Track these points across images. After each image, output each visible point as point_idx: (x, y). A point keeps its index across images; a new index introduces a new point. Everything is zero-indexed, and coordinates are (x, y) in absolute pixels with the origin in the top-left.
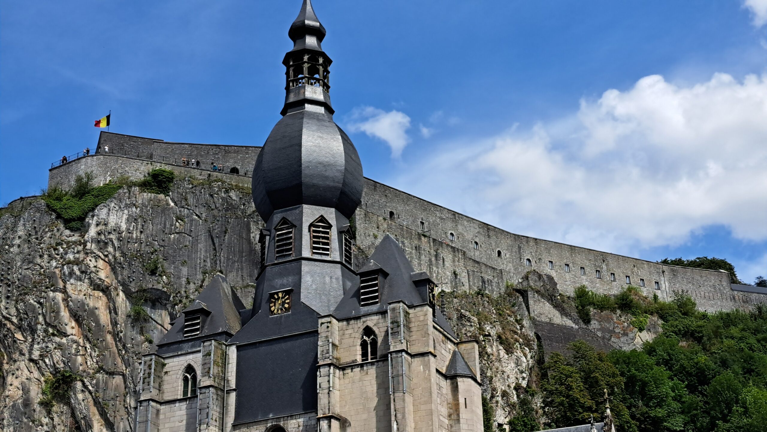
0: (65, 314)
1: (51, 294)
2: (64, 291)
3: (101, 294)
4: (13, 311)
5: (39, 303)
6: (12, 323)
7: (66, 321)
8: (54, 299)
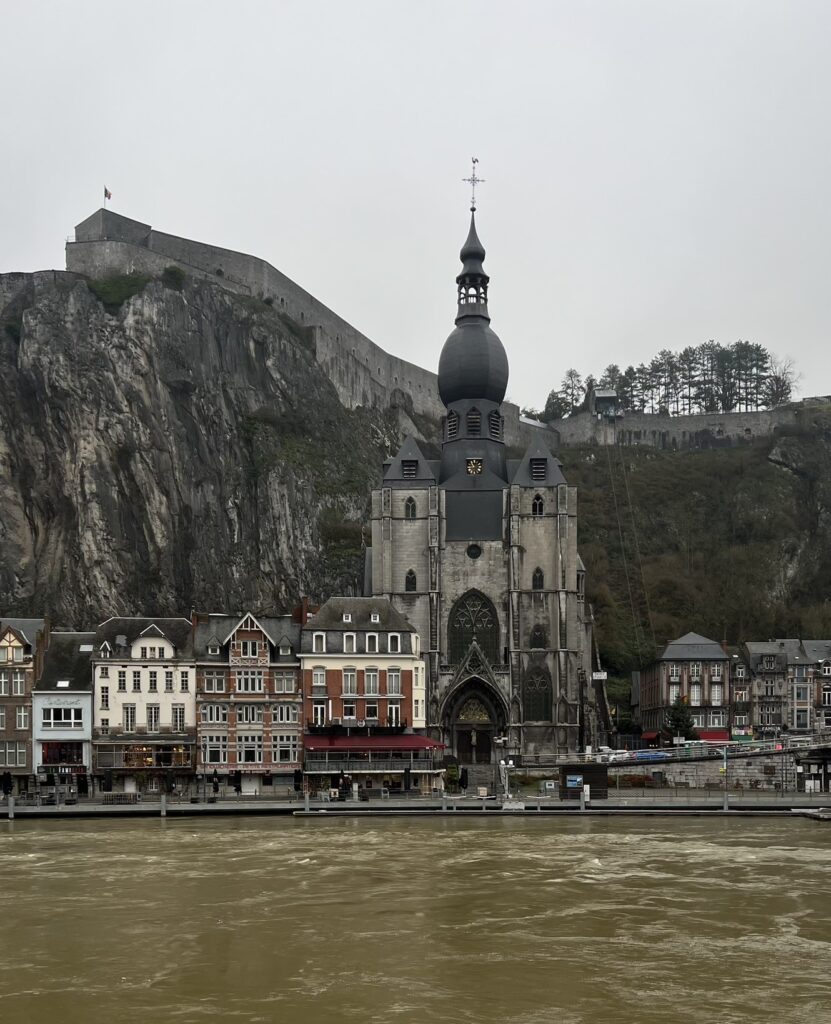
0: (119, 393)
1: (106, 373)
2: (114, 372)
3: (141, 378)
4: (78, 384)
5: (99, 380)
6: (78, 394)
7: (121, 399)
8: (108, 378)
